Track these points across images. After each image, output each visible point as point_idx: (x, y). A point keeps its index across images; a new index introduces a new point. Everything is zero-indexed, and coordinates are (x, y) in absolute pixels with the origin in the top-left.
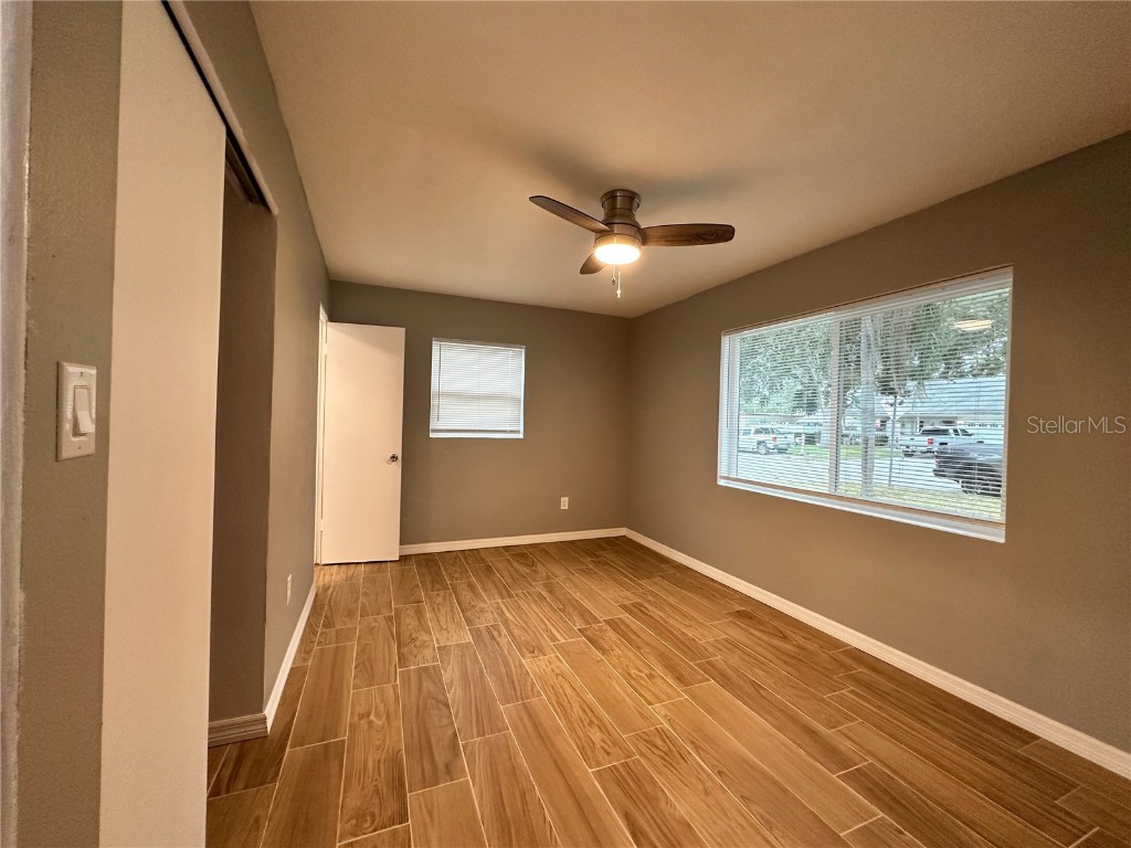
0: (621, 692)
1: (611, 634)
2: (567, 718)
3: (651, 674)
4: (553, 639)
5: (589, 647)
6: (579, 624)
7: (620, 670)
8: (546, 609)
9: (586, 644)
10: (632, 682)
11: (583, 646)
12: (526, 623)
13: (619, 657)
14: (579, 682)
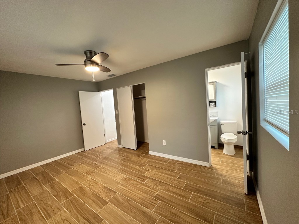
1: (103, 196)
2: (109, 170)
3: (89, 186)
4: (122, 185)
5: (110, 187)
6: (117, 195)
7: (98, 183)
9: (111, 188)
10: (95, 182)
12: (136, 187)
13: (99, 188)
14: (109, 176)
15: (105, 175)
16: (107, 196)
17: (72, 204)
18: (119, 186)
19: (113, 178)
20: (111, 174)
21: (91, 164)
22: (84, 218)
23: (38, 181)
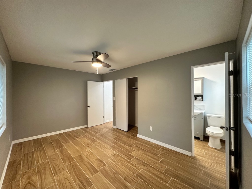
0: (94, 151)
2: (103, 145)
3: (87, 156)
6: (106, 167)
7: (94, 155)
8: (120, 172)
9: (103, 160)
11: (103, 159)
12: (122, 163)
13: (94, 158)
14: (102, 150)
15: (100, 149)
16: (99, 166)
17: (73, 167)
18: (109, 159)
19: (106, 153)
20: (104, 149)
21: (90, 139)
22: (79, 180)
23: (52, 146)
